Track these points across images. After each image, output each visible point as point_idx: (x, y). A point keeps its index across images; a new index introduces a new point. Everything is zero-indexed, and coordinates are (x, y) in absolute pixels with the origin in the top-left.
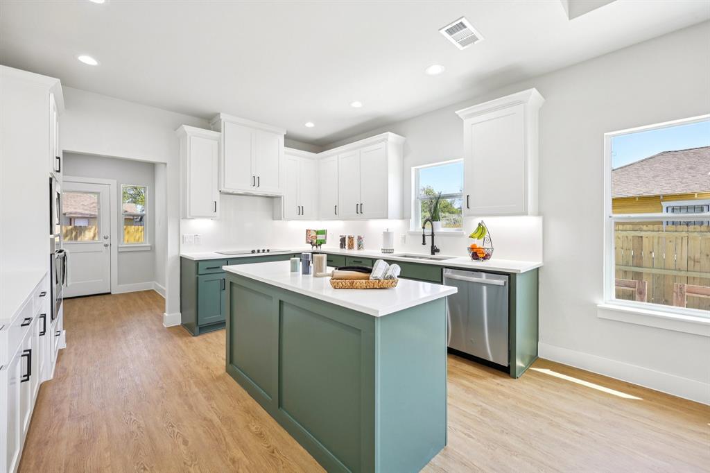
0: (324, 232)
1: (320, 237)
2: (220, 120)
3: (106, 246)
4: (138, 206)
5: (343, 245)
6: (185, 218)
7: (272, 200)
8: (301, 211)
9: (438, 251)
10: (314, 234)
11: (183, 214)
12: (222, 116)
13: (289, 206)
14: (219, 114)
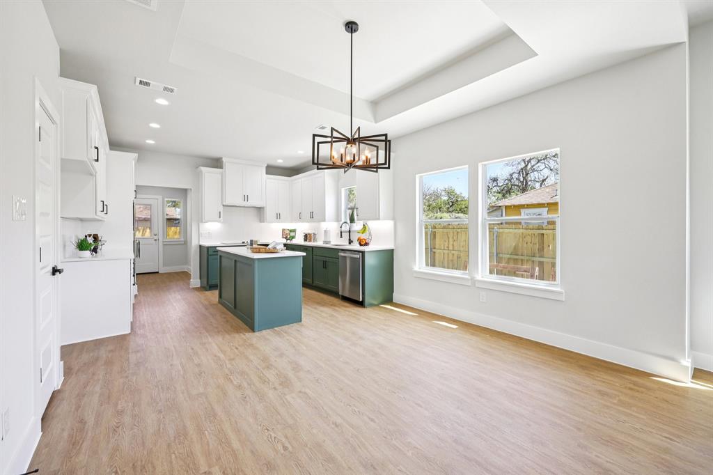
0: (294, 231)
1: (292, 234)
2: (223, 162)
3: (156, 240)
4: (177, 209)
5: (305, 240)
6: (202, 222)
7: (260, 210)
8: (278, 216)
9: (352, 242)
10: (288, 232)
11: (201, 220)
12: (223, 159)
13: (269, 213)
14: (221, 158)
